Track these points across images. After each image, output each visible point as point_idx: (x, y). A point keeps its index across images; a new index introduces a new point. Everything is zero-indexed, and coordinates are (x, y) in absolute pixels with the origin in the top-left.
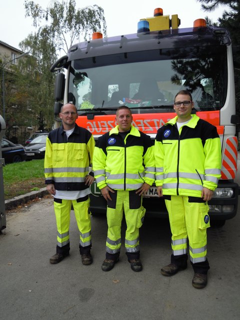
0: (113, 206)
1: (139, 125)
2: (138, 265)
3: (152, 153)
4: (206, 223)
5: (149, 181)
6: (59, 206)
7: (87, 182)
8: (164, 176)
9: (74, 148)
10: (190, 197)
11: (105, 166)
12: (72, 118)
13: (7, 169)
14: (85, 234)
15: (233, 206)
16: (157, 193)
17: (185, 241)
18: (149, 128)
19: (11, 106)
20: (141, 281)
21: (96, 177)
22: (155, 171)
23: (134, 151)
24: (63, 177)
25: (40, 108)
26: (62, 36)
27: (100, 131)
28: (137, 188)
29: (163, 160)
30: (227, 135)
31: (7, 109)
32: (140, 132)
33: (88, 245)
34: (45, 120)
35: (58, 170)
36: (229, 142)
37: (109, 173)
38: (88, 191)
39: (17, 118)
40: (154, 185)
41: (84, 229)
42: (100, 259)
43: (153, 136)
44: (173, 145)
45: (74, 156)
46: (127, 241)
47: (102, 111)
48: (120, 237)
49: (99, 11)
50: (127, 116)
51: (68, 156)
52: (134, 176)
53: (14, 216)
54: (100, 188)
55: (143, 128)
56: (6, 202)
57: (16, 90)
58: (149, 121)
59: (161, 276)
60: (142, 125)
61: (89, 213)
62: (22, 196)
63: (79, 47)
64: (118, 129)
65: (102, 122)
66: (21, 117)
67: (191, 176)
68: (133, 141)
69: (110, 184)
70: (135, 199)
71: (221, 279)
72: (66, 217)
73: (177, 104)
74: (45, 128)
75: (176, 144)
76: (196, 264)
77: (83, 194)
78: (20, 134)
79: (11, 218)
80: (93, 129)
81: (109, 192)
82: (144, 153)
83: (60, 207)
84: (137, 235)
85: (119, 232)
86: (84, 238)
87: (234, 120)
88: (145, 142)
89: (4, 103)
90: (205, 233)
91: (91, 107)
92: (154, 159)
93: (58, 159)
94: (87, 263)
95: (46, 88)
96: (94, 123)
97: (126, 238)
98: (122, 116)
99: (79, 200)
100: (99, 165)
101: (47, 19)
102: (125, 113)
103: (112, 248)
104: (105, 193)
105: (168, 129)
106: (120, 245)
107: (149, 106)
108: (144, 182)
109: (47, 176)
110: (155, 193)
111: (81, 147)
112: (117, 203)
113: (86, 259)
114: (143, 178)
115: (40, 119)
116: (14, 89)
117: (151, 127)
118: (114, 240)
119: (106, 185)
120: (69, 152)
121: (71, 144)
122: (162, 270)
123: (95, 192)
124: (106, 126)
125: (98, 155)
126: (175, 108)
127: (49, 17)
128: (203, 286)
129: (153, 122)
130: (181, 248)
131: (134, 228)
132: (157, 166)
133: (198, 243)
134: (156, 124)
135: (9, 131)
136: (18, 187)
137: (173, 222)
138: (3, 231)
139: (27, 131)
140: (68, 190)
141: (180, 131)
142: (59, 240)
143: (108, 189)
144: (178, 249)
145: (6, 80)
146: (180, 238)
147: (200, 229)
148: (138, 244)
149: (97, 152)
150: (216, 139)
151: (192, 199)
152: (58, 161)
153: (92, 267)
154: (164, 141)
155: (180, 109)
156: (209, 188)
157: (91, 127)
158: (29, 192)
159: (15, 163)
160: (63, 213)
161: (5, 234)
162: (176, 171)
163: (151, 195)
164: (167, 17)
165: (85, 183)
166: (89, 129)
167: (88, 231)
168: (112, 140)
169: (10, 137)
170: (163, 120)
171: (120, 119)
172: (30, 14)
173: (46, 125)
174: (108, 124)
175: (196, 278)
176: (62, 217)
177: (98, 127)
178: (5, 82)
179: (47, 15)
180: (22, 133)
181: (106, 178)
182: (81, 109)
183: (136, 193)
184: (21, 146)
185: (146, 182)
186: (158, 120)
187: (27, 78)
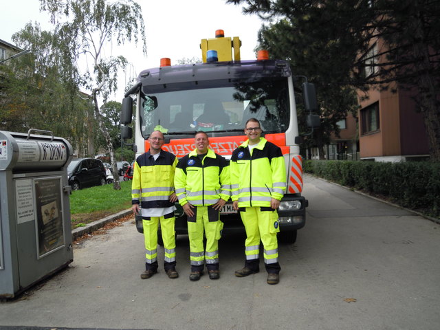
0: (194, 220)
1: (214, 148)
3: (227, 172)
4: (276, 228)
5: (225, 197)
7: (171, 199)
8: (239, 191)
9: (161, 170)
10: (261, 207)
11: (186, 184)
14: (170, 250)
17: (257, 247)
21: (177, 195)
22: (231, 188)
23: (211, 171)
26: (87, 35)
27: (177, 154)
29: (238, 177)
30: (293, 154)
32: (216, 154)
33: (173, 260)
35: (147, 190)
36: (294, 160)
37: (190, 191)
38: (174, 208)
40: (230, 199)
41: (170, 245)
43: (228, 157)
44: (246, 164)
45: (162, 176)
46: (207, 253)
48: (203, 250)
49: (135, 8)
50: (204, 139)
51: (156, 177)
52: (211, 193)
54: (182, 205)
55: (218, 150)
56: (73, 232)
58: (223, 143)
60: (217, 147)
63: (151, 73)
64: (197, 152)
65: (178, 145)
67: (262, 190)
68: (210, 162)
69: (190, 201)
70: (213, 213)
73: (249, 129)
75: (248, 164)
77: (170, 210)
81: (190, 207)
82: (220, 172)
83: (148, 224)
84: (216, 246)
85: (201, 245)
86: (170, 253)
87: (298, 141)
88: (221, 163)
90: (275, 237)
91: (165, 131)
92: (230, 177)
93: (147, 180)
94: (175, 276)
96: (170, 146)
97: (207, 250)
98: (199, 139)
99: (167, 217)
100: (180, 183)
101: (67, 13)
102: (202, 137)
103: (196, 259)
105: (241, 151)
106: (203, 257)
107: (222, 130)
108: (220, 198)
109: (134, 197)
110: (232, 210)
111: (167, 169)
112: (198, 217)
113: (173, 273)
114: (220, 194)
117: (225, 150)
118: (197, 252)
119: (186, 202)
120: (156, 174)
121: (158, 166)
122: (236, 272)
124: (182, 149)
125: (179, 174)
126: (247, 132)
127: (70, 11)
128: (276, 282)
129: (227, 145)
130: (254, 253)
131: (214, 240)
132: (232, 184)
133: (270, 246)
134: (230, 146)
138: (71, 264)
140: (157, 207)
141: (251, 152)
142: (149, 257)
143: (189, 205)
144: (251, 253)
146: (253, 244)
147: (270, 233)
149: (179, 171)
150: (280, 158)
151: (263, 209)
152: (147, 182)
154: (238, 161)
156: (276, 198)
161: (74, 267)
162: (249, 187)
163: (229, 212)
164: (229, 39)
165: (169, 201)
167: (173, 247)
170: (236, 142)
172: (47, 7)
174: (184, 148)
175: (270, 277)
177: (174, 150)
179: (67, 8)
181: (187, 195)
183: (213, 208)
185: (222, 198)
186: (232, 143)
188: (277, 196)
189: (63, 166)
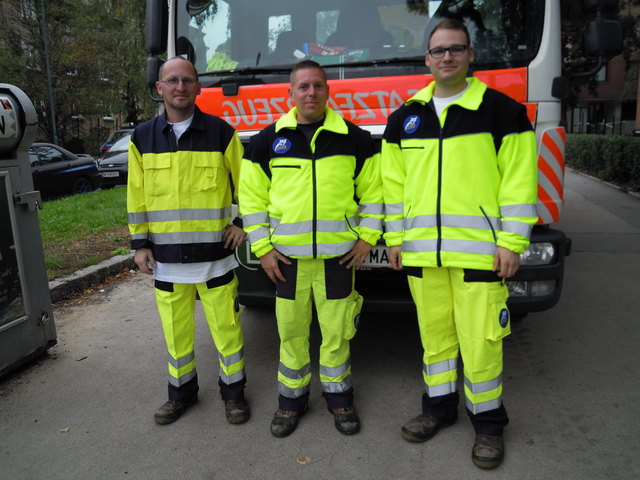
0: (290, 294)
1: (342, 106)
2: (351, 421)
3: (376, 172)
4: (504, 326)
5: (369, 234)
6: (166, 298)
7: (228, 241)
8: (406, 224)
9: (194, 164)
10: (466, 271)
11: (268, 203)
12: (184, 93)
13: (60, 209)
14: (230, 356)
15: (554, 282)
16: (387, 260)
17: (453, 364)
18: (366, 113)
19: (63, 72)
20: (359, 458)
21: (247, 230)
22: (384, 212)
23: (334, 168)
24: (171, 231)
25: (125, 75)
27: (254, 122)
28: (343, 253)
29: (402, 185)
30: (542, 123)
31: (55, 79)
32: (348, 123)
34: (138, 100)
35: (159, 216)
36: (547, 141)
37: (278, 221)
38: (232, 263)
39: (78, 97)
40: (381, 242)
41: (228, 346)
42: (266, 410)
43: (378, 130)
44: (426, 152)
45: (196, 181)
46: (325, 369)
47: (257, 77)
48: (308, 360)
50: (317, 86)
51: (181, 182)
52: (336, 226)
53: (75, 315)
54: (258, 255)
55: (353, 112)
56: (53, 285)
57: (73, 39)
58: (366, 95)
59: (402, 443)
60: (350, 104)
61: (237, 309)
62: (92, 269)
64: (297, 117)
65: (257, 100)
66: (88, 96)
67: (469, 222)
68: (331, 145)
69: (281, 246)
70: (340, 276)
71: (531, 442)
72: (184, 323)
73: (435, 52)
74: (139, 118)
75: (434, 149)
76: (479, 415)
78: (88, 133)
79: (68, 318)
80: (238, 118)
81: (280, 263)
82: (358, 172)
83: (169, 301)
84: (346, 353)
85: (305, 351)
86: (228, 365)
88: (360, 146)
89: (48, 66)
90: (499, 348)
91: (232, 66)
92: (382, 183)
93: (158, 190)
94: (238, 419)
95: (135, 30)
96: (240, 103)
97: (321, 362)
98: (305, 86)
99: (213, 283)
100: (253, 201)
102: (312, 79)
103: (292, 384)
104: (271, 267)
105: (414, 115)
106: (308, 378)
107: (364, 59)
108: (359, 239)
109: (134, 231)
110: (382, 259)
111: (210, 161)
112: (299, 287)
113: (235, 412)
114: (356, 229)
115: (127, 98)
116: (68, 35)
117: (369, 111)
118: (296, 367)
119: (271, 247)
120: (181, 173)
121: (185, 153)
122: (404, 429)
123: (249, 261)
124: (267, 109)
125: (251, 177)
126: (431, 61)
129: (375, 98)
130: (446, 380)
131: (339, 341)
132: (388, 202)
133: (484, 371)
134: (382, 103)
135: (65, 127)
136: (84, 247)
137: (427, 326)
138: (51, 350)
139: (102, 124)
140: (184, 261)
141: (442, 117)
142: (174, 372)
143: (276, 258)
144: (438, 382)
145: (48, 15)
146: (443, 358)
147: (490, 341)
148: (349, 372)
149: (248, 170)
151: (472, 275)
152: (158, 196)
153: (249, 427)
154: (405, 143)
155: (442, 65)
156: (512, 248)
157: (232, 114)
158: (109, 257)
159: (77, 196)
160: (177, 314)
161: (55, 358)
162: (435, 212)
163: (374, 264)
165: (223, 243)
166: (227, 119)
167: (236, 349)
168: (282, 143)
169: (68, 139)
170: (398, 92)
171: (301, 93)
173: (142, 112)
174: (271, 106)
175: (481, 446)
176: (174, 323)
177: (248, 112)
178: (48, 21)
180: (91, 131)
181: (272, 230)
182: (207, 71)
183: (341, 263)
184: (88, 158)
185: (362, 237)
186: (386, 94)
187: (95, 10)
188: (513, 241)
189: (16, 147)
